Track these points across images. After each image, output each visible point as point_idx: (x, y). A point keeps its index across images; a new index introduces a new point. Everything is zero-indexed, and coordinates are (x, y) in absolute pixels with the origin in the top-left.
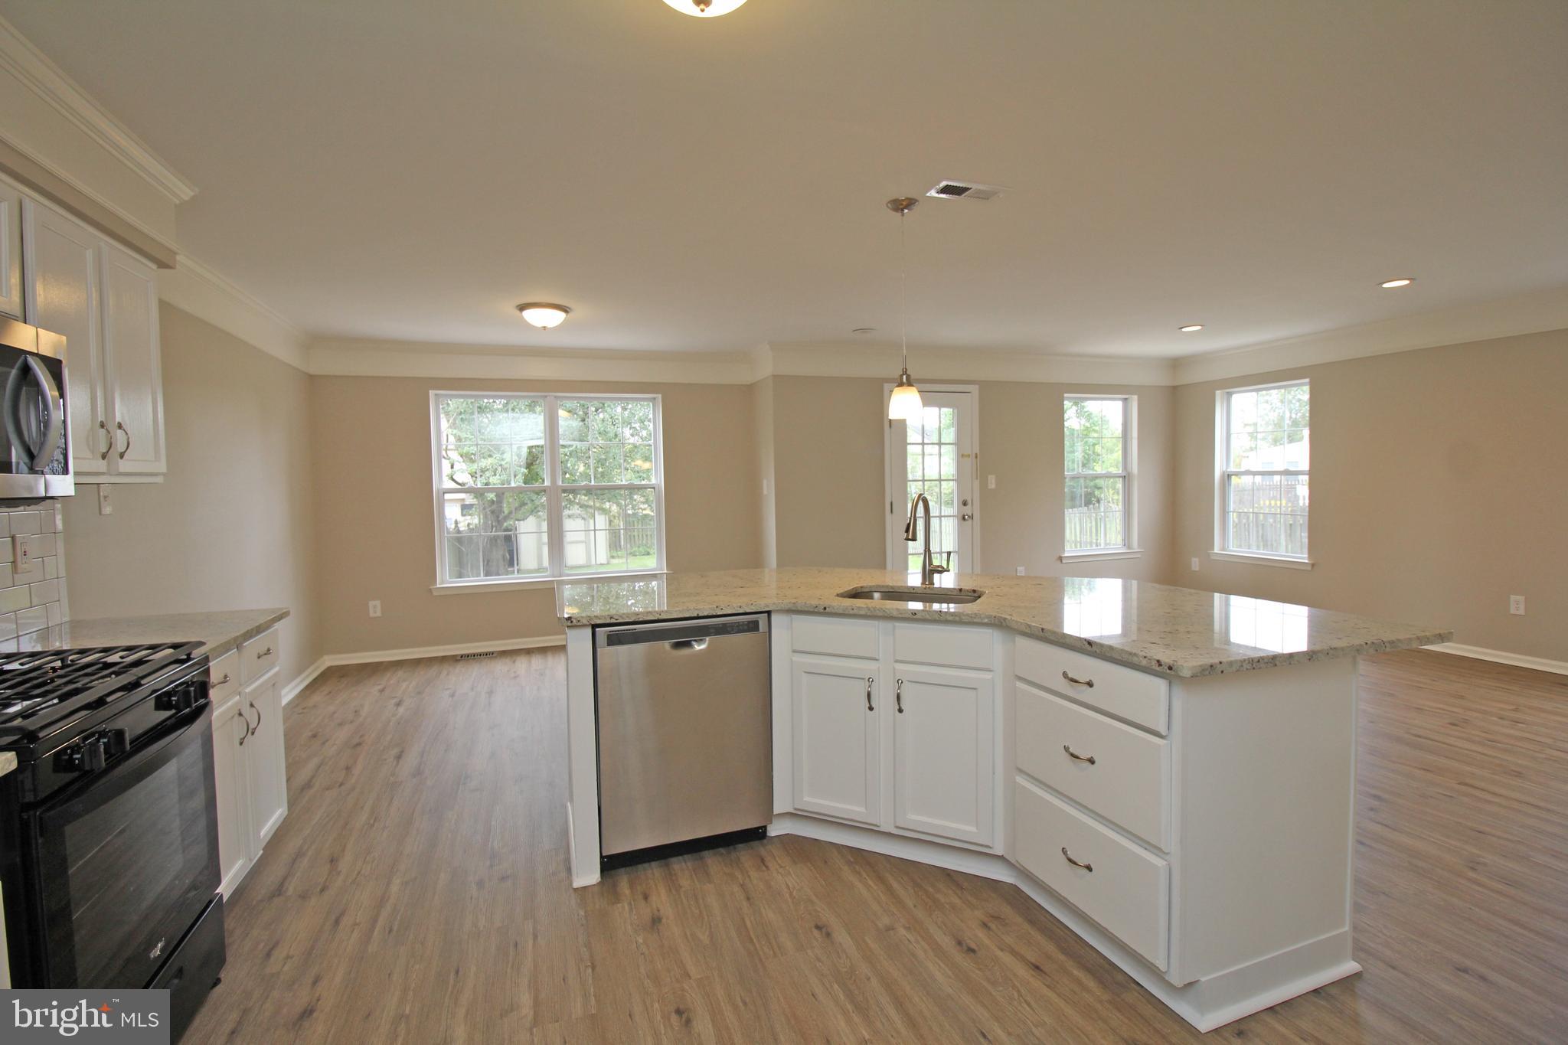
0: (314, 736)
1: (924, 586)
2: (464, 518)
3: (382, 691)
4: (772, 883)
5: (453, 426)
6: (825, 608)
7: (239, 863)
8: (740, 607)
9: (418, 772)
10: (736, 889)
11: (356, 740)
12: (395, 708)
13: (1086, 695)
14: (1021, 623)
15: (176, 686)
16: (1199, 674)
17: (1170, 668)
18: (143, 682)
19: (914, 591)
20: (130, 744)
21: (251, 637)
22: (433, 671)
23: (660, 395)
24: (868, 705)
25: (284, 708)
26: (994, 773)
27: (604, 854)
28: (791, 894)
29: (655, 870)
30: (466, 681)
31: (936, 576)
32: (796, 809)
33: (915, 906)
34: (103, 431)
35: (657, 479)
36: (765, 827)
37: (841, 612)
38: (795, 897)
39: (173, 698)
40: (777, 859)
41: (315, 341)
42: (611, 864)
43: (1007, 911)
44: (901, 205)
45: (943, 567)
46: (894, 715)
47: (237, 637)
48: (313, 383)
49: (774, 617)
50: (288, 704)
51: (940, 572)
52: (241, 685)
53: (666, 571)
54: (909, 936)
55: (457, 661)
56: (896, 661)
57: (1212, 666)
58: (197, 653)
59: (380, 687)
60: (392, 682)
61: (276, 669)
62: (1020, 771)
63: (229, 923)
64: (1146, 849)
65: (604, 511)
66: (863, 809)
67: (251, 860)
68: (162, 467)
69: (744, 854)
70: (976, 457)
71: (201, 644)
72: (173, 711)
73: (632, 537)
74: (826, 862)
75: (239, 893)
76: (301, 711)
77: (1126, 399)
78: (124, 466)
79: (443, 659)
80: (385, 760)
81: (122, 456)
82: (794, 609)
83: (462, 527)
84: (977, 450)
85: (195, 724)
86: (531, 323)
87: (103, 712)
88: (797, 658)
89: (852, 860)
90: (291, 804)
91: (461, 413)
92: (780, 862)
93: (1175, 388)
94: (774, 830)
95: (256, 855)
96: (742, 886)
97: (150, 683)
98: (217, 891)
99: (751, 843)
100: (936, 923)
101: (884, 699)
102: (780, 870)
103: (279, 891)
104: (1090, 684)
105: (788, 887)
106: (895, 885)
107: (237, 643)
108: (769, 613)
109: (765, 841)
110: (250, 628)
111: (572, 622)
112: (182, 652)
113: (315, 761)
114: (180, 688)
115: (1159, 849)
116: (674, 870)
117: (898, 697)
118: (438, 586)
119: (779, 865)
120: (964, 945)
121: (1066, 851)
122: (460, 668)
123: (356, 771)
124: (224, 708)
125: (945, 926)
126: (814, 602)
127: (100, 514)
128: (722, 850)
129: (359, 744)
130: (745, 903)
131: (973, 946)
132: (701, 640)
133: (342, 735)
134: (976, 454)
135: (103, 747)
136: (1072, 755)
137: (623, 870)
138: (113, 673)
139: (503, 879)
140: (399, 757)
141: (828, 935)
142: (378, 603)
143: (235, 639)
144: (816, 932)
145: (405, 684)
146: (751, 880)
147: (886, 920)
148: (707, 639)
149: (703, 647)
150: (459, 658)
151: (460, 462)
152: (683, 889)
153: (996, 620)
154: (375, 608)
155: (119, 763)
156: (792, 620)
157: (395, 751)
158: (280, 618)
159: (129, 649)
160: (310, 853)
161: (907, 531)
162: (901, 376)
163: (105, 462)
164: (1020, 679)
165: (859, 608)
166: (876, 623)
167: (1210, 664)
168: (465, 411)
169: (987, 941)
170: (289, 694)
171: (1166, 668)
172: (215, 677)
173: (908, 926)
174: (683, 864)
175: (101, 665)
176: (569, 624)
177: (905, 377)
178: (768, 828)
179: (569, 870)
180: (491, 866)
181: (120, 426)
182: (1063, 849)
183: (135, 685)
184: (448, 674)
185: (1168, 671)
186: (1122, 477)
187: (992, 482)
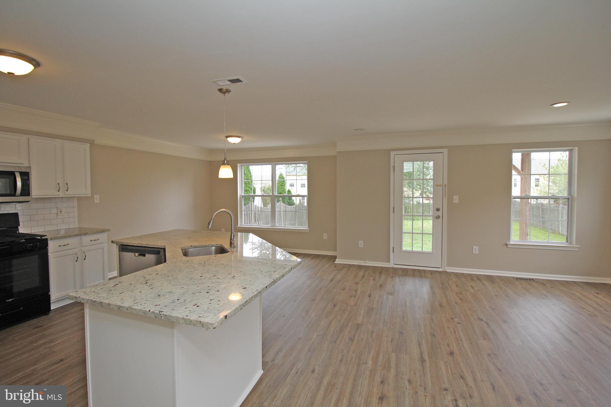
34: (58, 185)
35: (305, 193)
48: (211, 163)
71: (46, 235)
81: (67, 191)
84: (446, 182)
86: (231, 142)
134: (445, 185)
163: (59, 192)
181: (67, 184)
186: (567, 199)
187: (456, 199)
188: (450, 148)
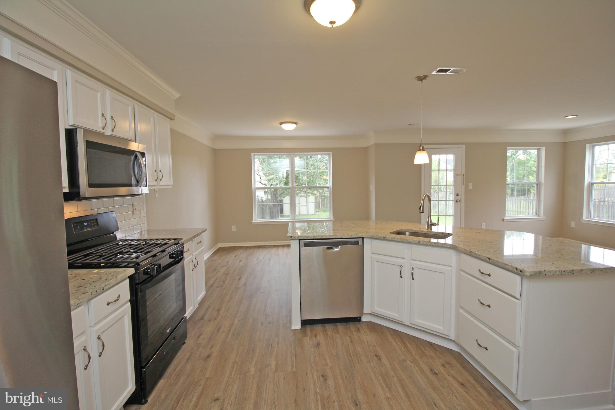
0: (215, 270)
1: (427, 231)
2: (265, 196)
3: (235, 256)
4: (361, 338)
5: (261, 164)
6: (384, 238)
7: (191, 308)
8: (352, 236)
9: (245, 285)
10: (348, 338)
11: (227, 273)
12: (239, 263)
13: (487, 279)
14: (463, 248)
15: (175, 252)
16: (534, 275)
17: (521, 271)
18: (166, 250)
19: (423, 232)
20: (163, 268)
21: (196, 237)
22: (251, 251)
23: (331, 153)
24: (400, 276)
25: (205, 261)
26: (451, 307)
27: (302, 319)
28: (368, 342)
29: (320, 327)
30: (262, 255)
31: (433, 227)
32: (372, 312)
33: (416, 354)
34: (156, 173)
35: (330, 184)
36: (360, 317)
37: (391, 240)
38: (369, 344)
39: (174, 255)
40: (364, 329)
41: (217, 137)
42: (304, 323)
43: (454, 362)
44: (421, 79)
45: (436, 223)
46: (411, 281)
47: (191, 237)
48: (215, 152)
49: (365, 240)
50: (206, 260)
51: (435, 225)
52: (193, 252)
53: (332, 219)
54: (411, 365)
55: (259, 248)
56: (412, 260)
57: (540, 272)
58: (181, 242)
59: (235, 255)
60: (238, 254)
61: (203, 248)
62: (462, 308)
63: (189, 326)
64: (510, 344)
65: (313, 194)
66: (397, 315)
67: (195, 307)
68: (172, 183)
69: (352, 325)
70: (463, 176)
71: (181, 239)
72: (174, 259)
73: (324, 204)
74: (382, 333)
75: (191, 317)
76: (211, 261)
77: (539, 149)
78: (161, 183)
79: (255, 247)
80: (235, 280)
81: (161, 180)
82: (372, 237)
83: (264, 199)
84: (464, 172)
85: (179, 264)
86: (284, 129)
87: (156, 258)
88: (374, 256)
89: (393, 334)
90: (207, 291)
91: (263, 159)
92: (365, 330)
93: (565, 143)
94: (364, 319)
95: (196, 306)
96: (350, 337)
97: (168, 250)
98: (185, 315)
99: (355, 322)
100: (423, 361)
101: (407, 274)
102: (365, 334)
103: (202, 318)
104: (489, 275)
105: (367, 340)
106: (409, 345)
107: (192, 239)
108: (363, 238)
109: (360, 322)
110: (195, 234)
111: (292, 238)
112: (177, 241)
113: (214, 279)
114: (176, 252)
115: (515, 344)
116: (326, 328)
117: (412, 274)
118: (254, 221)
119: (365, 331)
120: (433, 371)
121: (478, 341)
122: (260, 250)
123: (227, 282)
124: (187, 259)
125: (427, 363)
126: (380, 235)
127: (155, 197)
128: (344, 324)
129: (228, 274)
130: (350, 343)
131: (437, 372)
132: (337, 247)
133: (222, 270)
134: (463, 174)
135: (155, 269)
136: (481, 303)
137: (309, 326)
138: (158, 247)
139: (270, 323)
140: (239, 279)
141: (380, 359)
142: (235, 226)
143: (191, 238)
144: (375, 357)
145: (242, 255)
146: (353, 335)
147: (403, 357)
148: (340, 246)
149: (338, 249)
150: (260, 247)
151: (263, 176)
152: (329, 335)
153: (453, 247)
154: (234, 228)
155: (159, 274)
156: (372, 242)
157: (238, 277)
158: (204, 231)
159: (163, 239)
160: (212, 307)
161: (420, 209)
162: (420, 147)
163: (156, 182)
164: (462, 271)
165: (397, 238)
166: (404, 244)
167: (539, 271)
168: (265, 158)
169: (443, 371)
170: (206, 256)
171: (519, 271)
172: (185, 249)
173: (411, 361)
174: (330, 327)
175: (155, 244)
176: (291, 238)
177: (421, 147)
178: (362, 318)
179: (291, 323)
180: (266, 318)
181: (160, 171)
182: (477, 340)
183: (163, 251)
184: (256, 252)
185: (520, 273)
186: (536, 184)
187: (471, 186)
188: (468, 145)
